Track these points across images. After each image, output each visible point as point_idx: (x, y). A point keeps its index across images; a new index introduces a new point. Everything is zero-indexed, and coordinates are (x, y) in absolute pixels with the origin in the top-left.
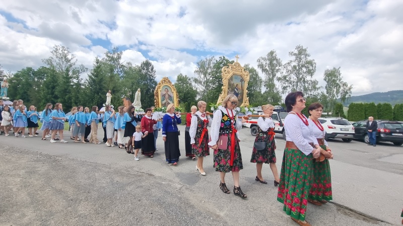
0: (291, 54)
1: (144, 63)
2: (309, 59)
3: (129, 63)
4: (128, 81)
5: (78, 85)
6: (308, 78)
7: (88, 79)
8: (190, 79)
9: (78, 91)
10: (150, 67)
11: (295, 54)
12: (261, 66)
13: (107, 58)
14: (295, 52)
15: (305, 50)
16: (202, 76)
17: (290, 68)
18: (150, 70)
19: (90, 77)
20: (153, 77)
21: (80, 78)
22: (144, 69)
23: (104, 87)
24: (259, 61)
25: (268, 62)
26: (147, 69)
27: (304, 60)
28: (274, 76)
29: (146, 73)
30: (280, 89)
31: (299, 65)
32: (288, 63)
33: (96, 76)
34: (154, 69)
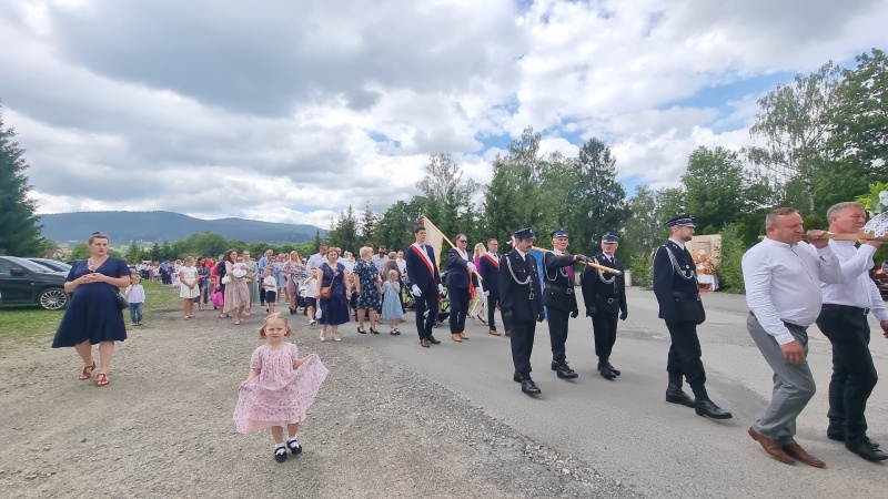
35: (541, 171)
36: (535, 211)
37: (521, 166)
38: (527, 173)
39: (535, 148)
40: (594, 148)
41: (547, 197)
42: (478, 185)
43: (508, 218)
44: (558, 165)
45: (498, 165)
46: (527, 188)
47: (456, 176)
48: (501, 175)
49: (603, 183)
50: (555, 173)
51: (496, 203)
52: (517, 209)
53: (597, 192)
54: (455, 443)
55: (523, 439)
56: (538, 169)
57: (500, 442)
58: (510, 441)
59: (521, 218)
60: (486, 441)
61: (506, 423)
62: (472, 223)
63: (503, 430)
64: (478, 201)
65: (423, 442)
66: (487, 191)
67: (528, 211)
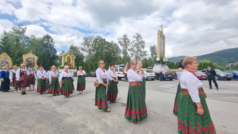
0: (134, 37)
1: (45, 36)
2: (142, 40)
3: (32, 36)
6: (142, 50)
8: (78, 48)
10: (50, 40)
11: (136, 37)
12: (120, 42)
13: (14, 31)
14: (136, 36)
15: (140, 35)
16: (86, 47)
17: (134, 44)
18: (50, 41)
20: (52, 46)
22: (45, 40)
24: (119, 40)
25: (123, 40)
27: (140, 40)
28: (127, 48)
30: (130, 55)
31: (138, 43)
32: (133, 42)
40: (48, 37)
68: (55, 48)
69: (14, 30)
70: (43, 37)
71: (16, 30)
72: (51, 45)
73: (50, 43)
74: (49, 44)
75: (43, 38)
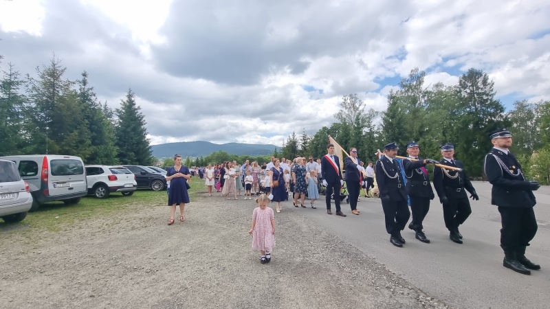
1: (464, 77)
3: (437, 86)
4: (440, 113)
5: (371, 133)
7: (382, 123)
9: (372, 142)
10: (480, 80)
19: (384, 119)
20: (487, 95)
21: (372, 124)
23: (406, 130)
26: (474, 84)
29: (472, 93)
33: (392, 117)
34: (489, 81)
35: (426, 98)
36: (422, 127)
37: (409, 96)
38: (414, 100)
39: (420, 83)
41: (432, 116)
42: (377, 112)
43: (400, 134)
44: (440, 93)
45: (391, 97)
46: (415, 112)
47: (361, 108)
48: (394, 103)
49: (483, 102)
50: (438, 99)
51: (391, 124)
52: (407, 126)
53: (476, 109)
54: (365, 285)
55: (417, 291)
56: (423, 97)
57: (399, 290)
58: (406, 291)
59: (411, 133)
60: (387, 288)
61: (402, 276)
62: (374, 138)
63: (400, 282)
64: (377, 123)
65: (342, 282)
66: (384, 116)
67: (416, 127)
68: (495, 98)
69: (403, 86)
70: (460, 81)
71: (406, 86)
72: (484, 94)
73: (480, 91)
74: (478, 94)
75: (460, 84)
